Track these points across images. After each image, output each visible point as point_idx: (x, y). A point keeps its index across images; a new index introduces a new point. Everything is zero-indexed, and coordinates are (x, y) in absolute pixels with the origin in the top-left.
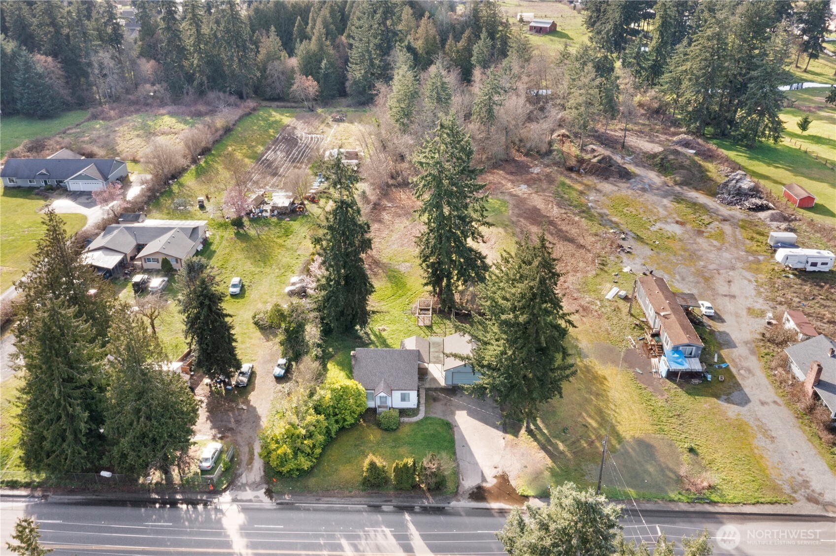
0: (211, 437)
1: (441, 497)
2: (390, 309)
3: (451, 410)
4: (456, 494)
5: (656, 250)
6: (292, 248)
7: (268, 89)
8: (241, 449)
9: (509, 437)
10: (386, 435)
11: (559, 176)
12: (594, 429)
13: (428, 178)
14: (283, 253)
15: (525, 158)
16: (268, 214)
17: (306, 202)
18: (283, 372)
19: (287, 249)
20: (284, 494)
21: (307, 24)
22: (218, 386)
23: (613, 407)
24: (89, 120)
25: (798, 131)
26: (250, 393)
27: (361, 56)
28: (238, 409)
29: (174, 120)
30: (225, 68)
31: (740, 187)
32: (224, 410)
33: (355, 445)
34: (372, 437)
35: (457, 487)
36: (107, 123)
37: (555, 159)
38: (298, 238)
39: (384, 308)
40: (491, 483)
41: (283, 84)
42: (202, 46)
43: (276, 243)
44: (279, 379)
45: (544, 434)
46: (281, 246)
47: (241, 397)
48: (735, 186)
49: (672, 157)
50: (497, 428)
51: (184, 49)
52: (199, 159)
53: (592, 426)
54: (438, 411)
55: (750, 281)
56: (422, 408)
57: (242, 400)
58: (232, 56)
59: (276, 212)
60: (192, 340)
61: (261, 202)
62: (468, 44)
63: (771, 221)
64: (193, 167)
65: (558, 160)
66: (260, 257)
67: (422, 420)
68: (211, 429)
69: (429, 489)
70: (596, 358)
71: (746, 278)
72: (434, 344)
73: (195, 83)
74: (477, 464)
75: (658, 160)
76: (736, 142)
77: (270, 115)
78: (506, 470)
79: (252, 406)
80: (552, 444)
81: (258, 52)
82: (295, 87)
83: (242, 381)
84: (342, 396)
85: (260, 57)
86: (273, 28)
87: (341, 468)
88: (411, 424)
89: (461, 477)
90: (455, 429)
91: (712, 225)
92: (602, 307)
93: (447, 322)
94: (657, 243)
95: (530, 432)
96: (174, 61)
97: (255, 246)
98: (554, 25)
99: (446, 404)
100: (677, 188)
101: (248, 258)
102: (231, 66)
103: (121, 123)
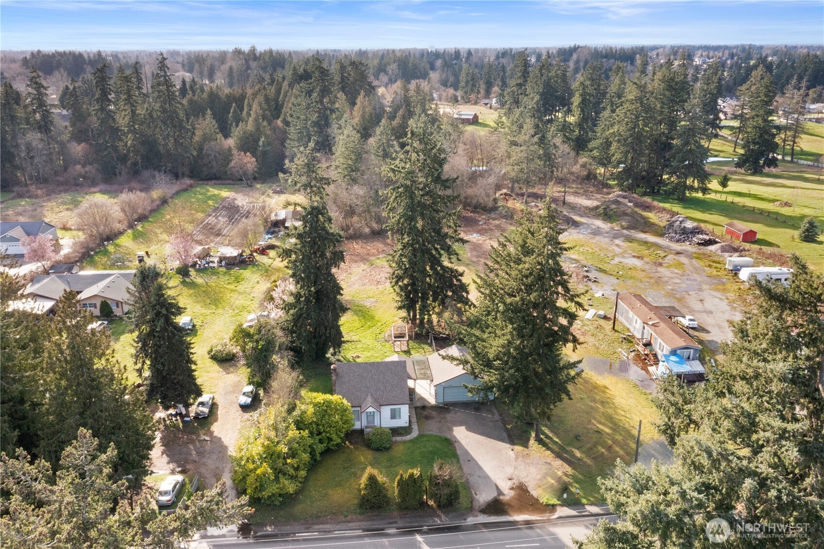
0: (169, 471)
1: (454, 514)
2: (361, 339)
3: (448, 427)
4: (471, 510)
5: (621, 279)
6: (245, 292)
7: (205, 169)
8: (207, 481)
9: (518, 448)
10: (377, 454)
11: (509, 226)
12: (608, 434)
13: (400, 190)
14: (235, 296)
15: (472, 214)
16: (215, 265)
17: (255, 254)
18: (249, 400)
19: (240, 293)
20: (266, 526)
21: (242, 110)
22: (174, 419)
23: (623, 413)
24: (13, 198)
25: (720, 188)
26: (212, 424)
27: (298, 133)
28: (200, 441)
29: (106, 197)
30: (161, 148)
31: (685, 227)
32: (183, 442)
33: (344, 468)
34: (362, 459)
35: (472, 502)
36: (34, 200)
37: (501, 213)
38: (251, 283)
39: (354, 338)
40: (508, 494)
41: (220, 163)
42: (136, 126)
43: (227, 289)
44: (245, 408)
45: (556, 443)
46: (232, 291)
47: (203, 428)
48: (680, 226)
49: (613, 206)
50: (503, 440)
51: (117, 129)
52: (135, 225)
53: (605, 432)
54: (433, 428)
55: (721, 299)
56: (415, 427)
57: (203, 432)
58: (168, 135)
59: (223, 263)
60: (143, 365)
61: (206, 254)
62: (403, 122)
63: (722, 252)
64: (130, 231)
65: (505, 214)
66: (211, 301)
67: (416, 438)
68: (168, 463)
69: (439, 506)
70: (591, 370)
71: (716, 297)
72: (417, 362)
73: (129, 162)
74: (488, 477)
75: (601, 210)
76: (667, 196)
77: (208, 191)
78: (523, 480)
79: (216, 437)
80: (567, 452)
81: (194, 133)
82: (232, 164)
83: (202, 412)
84: (326, 411)
85: (196, 138)
86: (209, 111)
87: (331, 492)
88: (404, 442)
89: (473, 492)
90: (456, 444)
91: (668, 258)
92: (584, 325)
93: (426, 347)
94: (621, 273)
95: (540, 441)
96: (107, 142)
97: (204, 292)
98: (476, 117)
99: (440, 421)
100: (625, 232)
101: (197, 302)
102: (167, 144)
103: (49, 200)
